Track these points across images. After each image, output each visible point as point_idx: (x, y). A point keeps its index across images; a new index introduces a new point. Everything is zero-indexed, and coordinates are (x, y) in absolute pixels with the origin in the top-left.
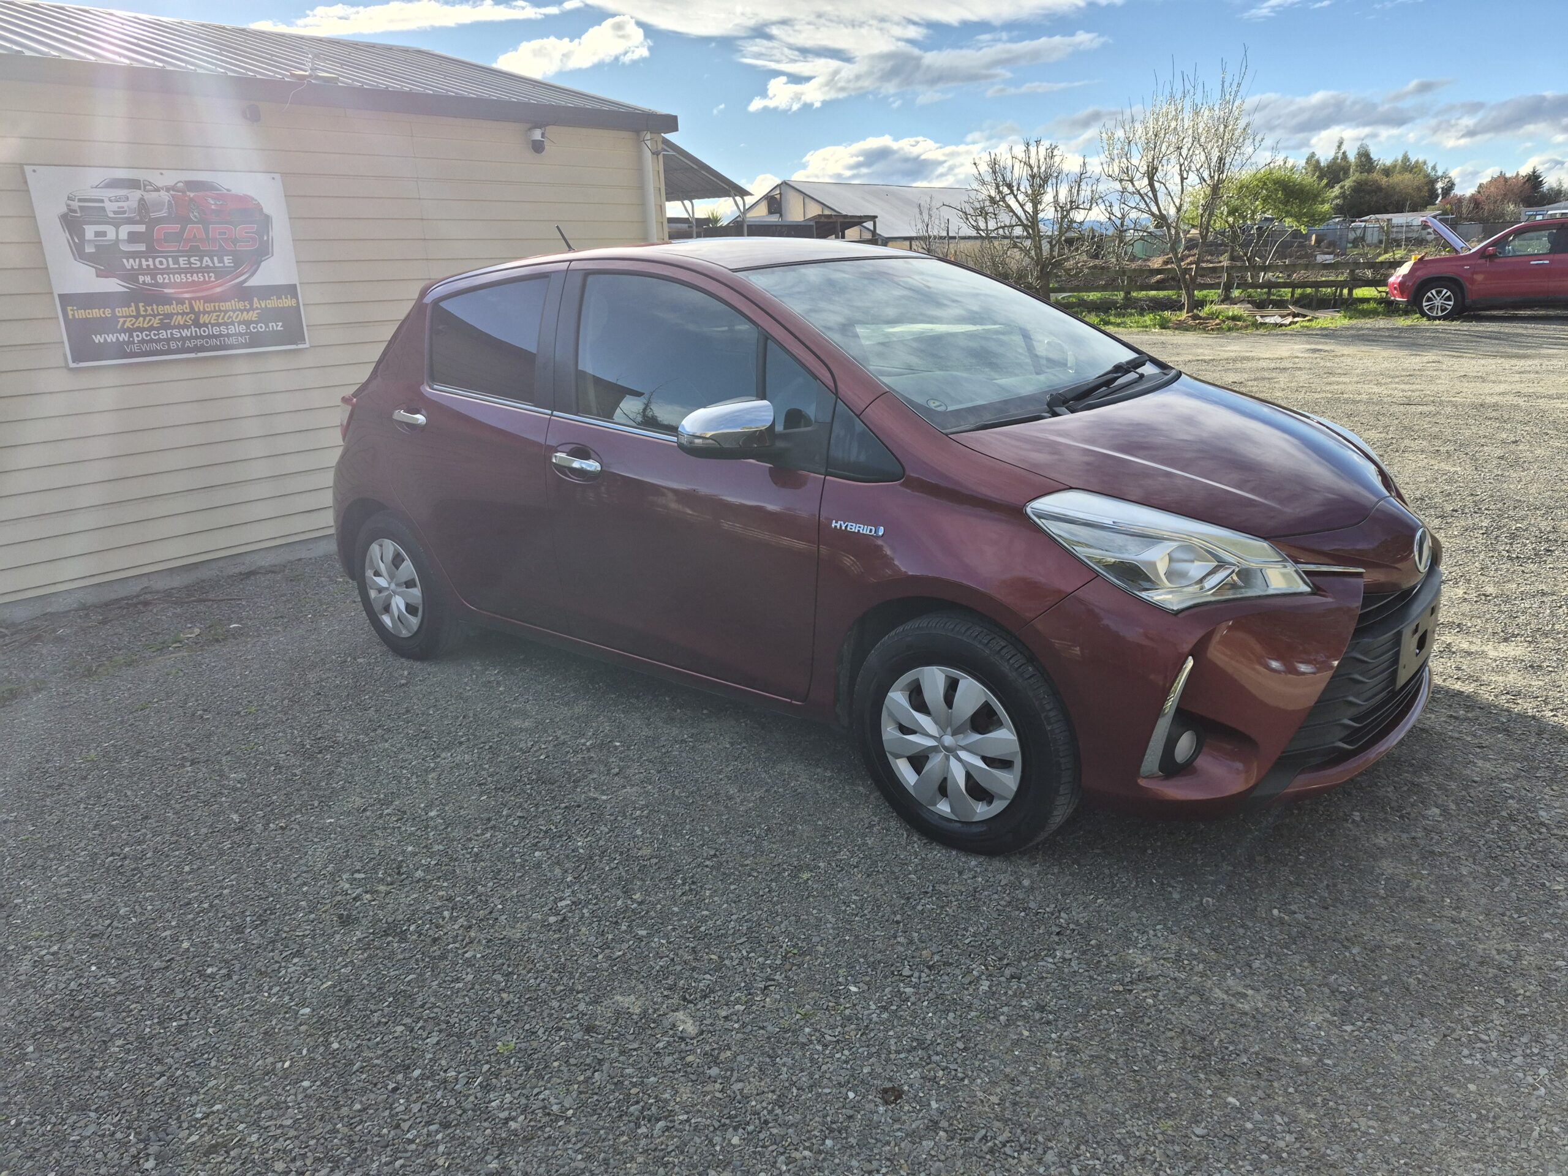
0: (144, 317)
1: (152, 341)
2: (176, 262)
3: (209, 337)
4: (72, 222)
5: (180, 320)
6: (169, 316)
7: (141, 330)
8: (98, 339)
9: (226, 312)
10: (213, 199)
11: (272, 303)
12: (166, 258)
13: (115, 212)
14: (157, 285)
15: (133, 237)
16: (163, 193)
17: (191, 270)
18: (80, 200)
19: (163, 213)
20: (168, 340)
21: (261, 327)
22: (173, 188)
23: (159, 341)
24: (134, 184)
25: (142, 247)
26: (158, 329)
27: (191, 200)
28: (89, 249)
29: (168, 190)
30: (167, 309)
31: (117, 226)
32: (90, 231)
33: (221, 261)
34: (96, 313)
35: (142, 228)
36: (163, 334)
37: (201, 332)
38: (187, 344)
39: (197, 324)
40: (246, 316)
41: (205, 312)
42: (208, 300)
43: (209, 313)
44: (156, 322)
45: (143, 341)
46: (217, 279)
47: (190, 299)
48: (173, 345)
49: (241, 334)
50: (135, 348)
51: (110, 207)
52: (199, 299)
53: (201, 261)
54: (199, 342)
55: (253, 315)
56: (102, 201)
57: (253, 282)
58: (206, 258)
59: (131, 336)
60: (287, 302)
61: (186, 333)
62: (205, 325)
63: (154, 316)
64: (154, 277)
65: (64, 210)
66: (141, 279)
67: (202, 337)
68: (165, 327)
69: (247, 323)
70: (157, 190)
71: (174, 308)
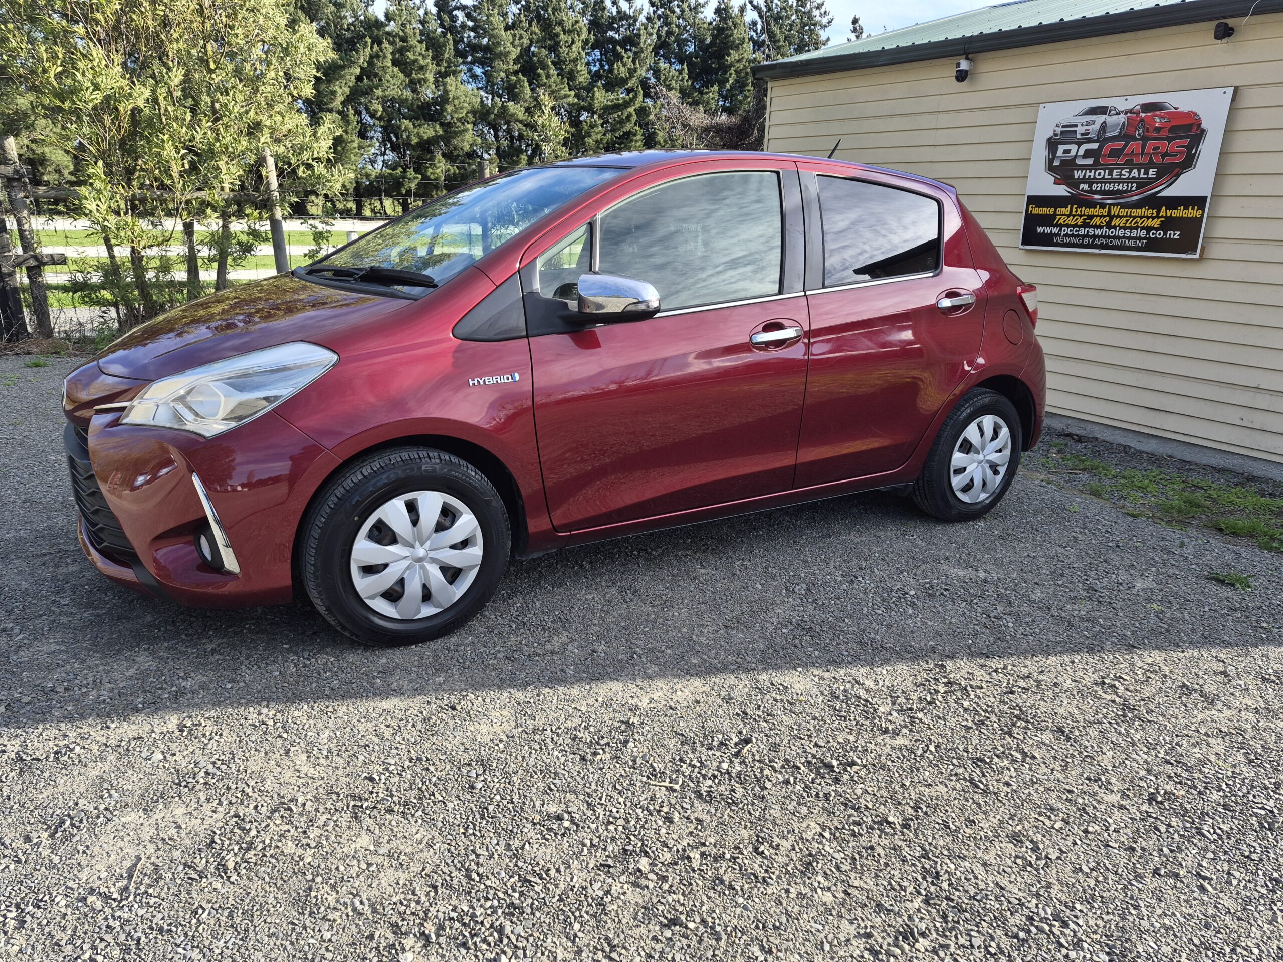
0: (1074, 216)
1: (1073, 236)
2: (1111, 174)
3: (1115, 237)
4: (1052, 144)
5: (1097, 221)
6: (1091, 217)
7: (1068, 226)
8: (1040, 230)
9: (1135, 218)
10: (1160, 117)
11: (1180, 213)
12: (1104, 170)
13: (1082, 135)
14: (1091, 192)
15: (1088, 154)
16: (1122, 115)
17: (1119, 181)
18: (1063, 127)
19: (1115, 133)
20: (1083, 236)
21: (1160, 234)
22: (1131, 111)
23: (1078, 236)
24: (1102, 110)
25: (1090, 161)
26: (1079, 227)
27: (1142, 120)
28: (1056, 163)
29: (1126, 113)
30: (1091, 211)
31: (1079, 145)
32: (1061, 149)
33: (1146, 173)
34: (1044, 211)
35: (1095, 146)
36: (1082, 231)
37: (1110, 233)
38: (1096, 241)
39: (1109, 226)
40: (1150, 223)
41: (1118, 217)
42: (1123, 206)
43: (1121, 217)
44: (1080, 221)
45: (1066, 235)
46: (1137, 188)
47: (1110, 205)
48: (1086, 240)
49: (1140, 239)
50: (1060, 240)
51: (1080, 130)
52: (1117, 204)
53: (1130, 173)
54: (1104, 241)
55: (1156, 223)
56: (1076, 126)
57: (1167, 193)
58: (1135, 171)
59: (1060, 230)
60: (1192, 213)
61: (1098, 232)
62: (1115, 227)
63: (1080, 216)
64: (1090, 186)
65: (1051, 134)
66: (1082, 186)
67: (1109, 237)
68: (1085, 225)
69: (1149, 229)
70: (1118, 114)
71: (1097, 211)
